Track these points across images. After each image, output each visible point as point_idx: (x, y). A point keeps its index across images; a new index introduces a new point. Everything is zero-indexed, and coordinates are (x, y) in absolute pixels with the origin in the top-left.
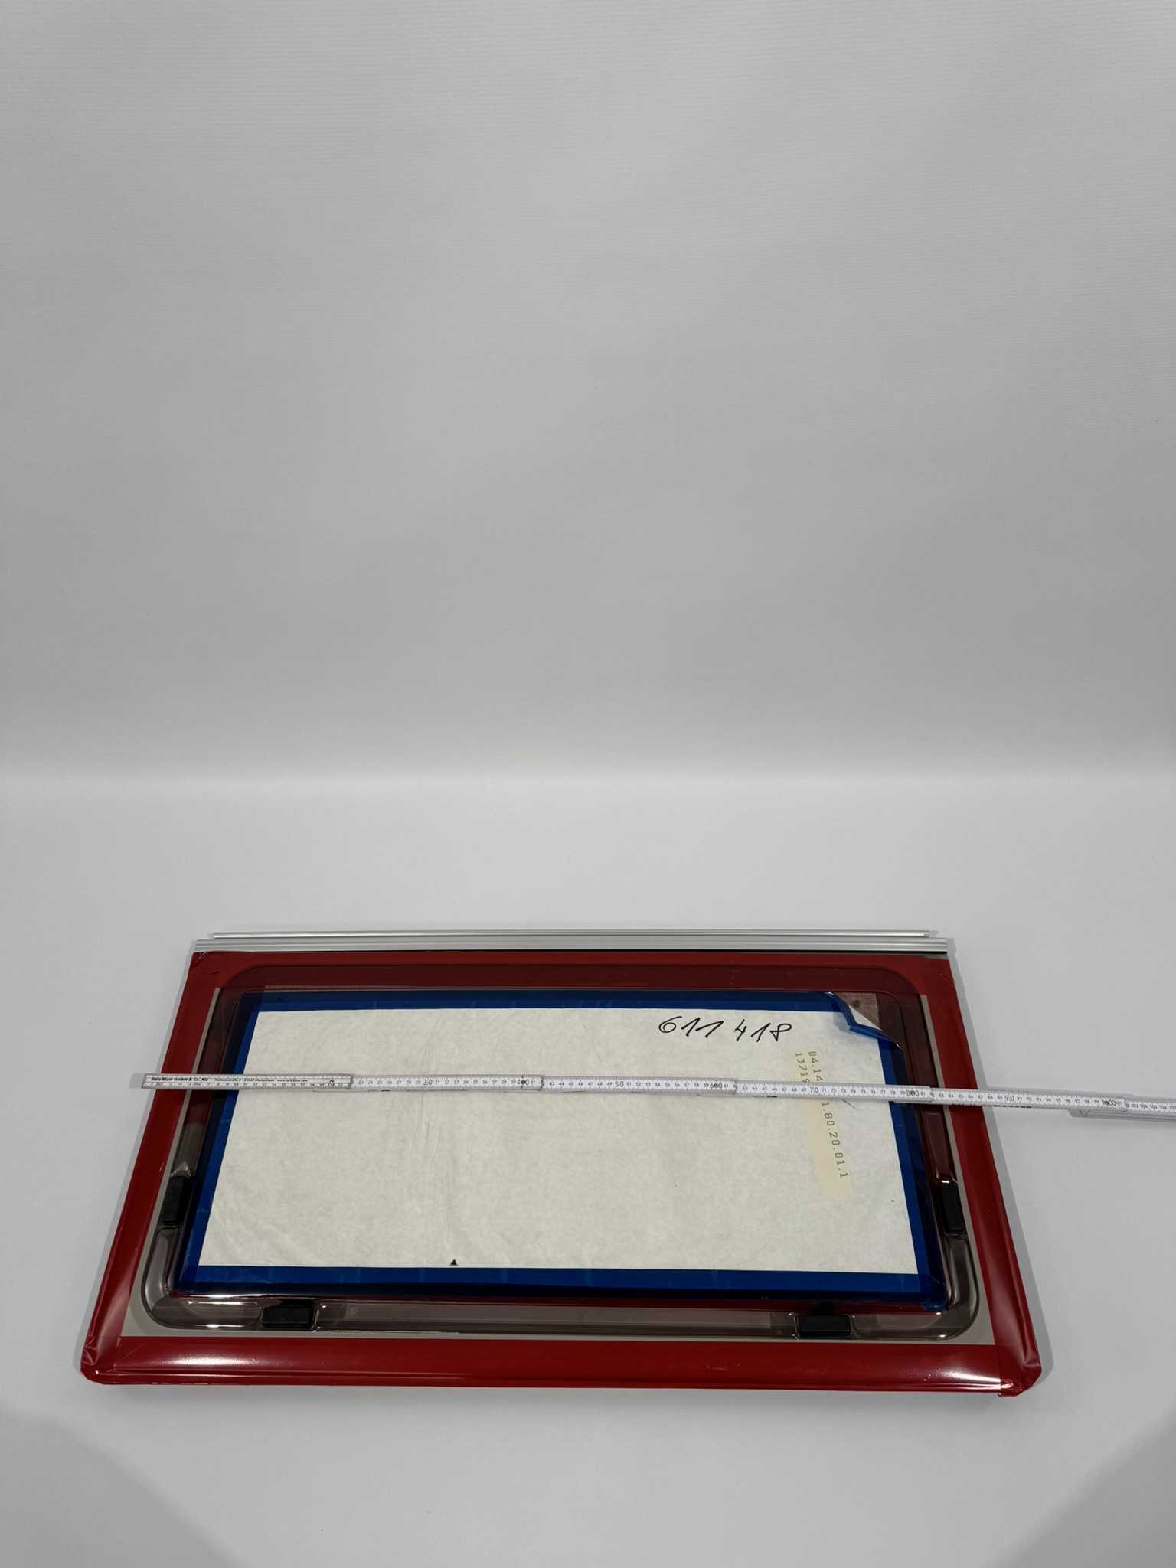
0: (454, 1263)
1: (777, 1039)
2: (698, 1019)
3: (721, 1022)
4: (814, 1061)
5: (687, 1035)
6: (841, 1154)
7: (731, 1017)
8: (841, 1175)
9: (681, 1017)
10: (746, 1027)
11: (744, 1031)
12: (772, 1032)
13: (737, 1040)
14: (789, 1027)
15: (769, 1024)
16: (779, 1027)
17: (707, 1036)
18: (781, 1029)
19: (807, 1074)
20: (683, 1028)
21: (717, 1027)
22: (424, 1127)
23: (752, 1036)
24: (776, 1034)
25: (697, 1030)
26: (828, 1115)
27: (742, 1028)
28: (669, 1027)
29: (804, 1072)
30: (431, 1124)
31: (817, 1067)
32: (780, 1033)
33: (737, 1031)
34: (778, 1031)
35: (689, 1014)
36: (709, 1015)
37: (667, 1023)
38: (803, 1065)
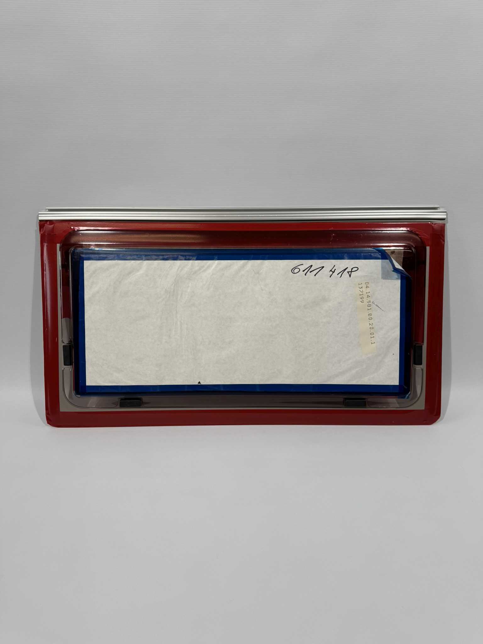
0: (199, 383)
1: (350, 276)
2: (311, 266)
3: (323, 267)
4: (367, 287)
5: (305, 275)
6: (373, 333)
7: (328, 264)
8: (372, 343)
9: (303, 264)
10: (335, 269)
11: (334, 272)
12: (348, 272)
13: (330, 277)
14: (357, 269)
15: (347, 268)
16: (352, 269)
17: (315, 275)
18: (353, 271)
19: (363, 294)
20: (303, 271)
21: (320, 270)
22: (179, 323)
23: (338, 275)
24: (350, 273)
25: (310, 272)
26: (370, 315)
27: (333, 270)
28: (296, 271)
29: (361, 293)
30: (182, 322)
31: (368, 290)
32: (352, 272)
33: (331, 272)
34: (351, 272)
35: (307, 263)
36: (316, 263)
37: (295, 268)
38: (361, 290)
